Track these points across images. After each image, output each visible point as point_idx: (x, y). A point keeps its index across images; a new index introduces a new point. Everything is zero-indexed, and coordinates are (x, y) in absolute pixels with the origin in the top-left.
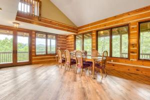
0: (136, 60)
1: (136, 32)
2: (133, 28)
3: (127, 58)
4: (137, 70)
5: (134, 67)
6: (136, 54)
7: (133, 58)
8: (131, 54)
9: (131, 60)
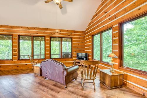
0: (17, 60)
1: (16, 41)
2: (15, 38)
3: (11, 60)
4: (18, 67)
5: (15, 65)
6: (16, 56)
7: (15, 59)
8: (14, 56)
9: (13, 60)
